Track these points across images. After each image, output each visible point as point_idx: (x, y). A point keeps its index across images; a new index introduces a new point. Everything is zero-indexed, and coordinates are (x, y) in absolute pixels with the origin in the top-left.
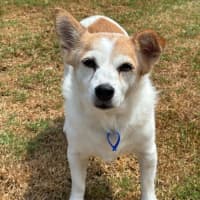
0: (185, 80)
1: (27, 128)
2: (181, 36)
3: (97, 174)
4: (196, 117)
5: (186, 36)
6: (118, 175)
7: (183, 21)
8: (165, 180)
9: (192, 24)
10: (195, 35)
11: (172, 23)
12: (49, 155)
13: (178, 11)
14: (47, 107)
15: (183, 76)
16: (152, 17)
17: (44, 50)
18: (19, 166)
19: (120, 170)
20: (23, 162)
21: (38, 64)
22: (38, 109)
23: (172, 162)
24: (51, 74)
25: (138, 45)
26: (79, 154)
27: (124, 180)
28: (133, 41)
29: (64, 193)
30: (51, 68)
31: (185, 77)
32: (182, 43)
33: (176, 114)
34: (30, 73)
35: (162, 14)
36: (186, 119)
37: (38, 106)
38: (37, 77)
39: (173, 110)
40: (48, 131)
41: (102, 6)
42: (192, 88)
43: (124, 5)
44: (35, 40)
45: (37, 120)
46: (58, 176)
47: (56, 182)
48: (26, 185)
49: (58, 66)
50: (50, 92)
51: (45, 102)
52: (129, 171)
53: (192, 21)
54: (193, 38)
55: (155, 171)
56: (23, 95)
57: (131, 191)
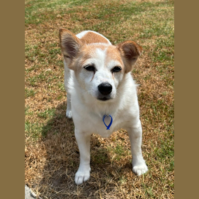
0: (149, 70)
1: (39, 116)
2: (141, 38)
3: (97, 145)
4: (161, 96)
5: (144, 37)
6: (112, 144)
7: (141, 27)
8: (147, 145)
9: (147, 28)
10: (151, 36)
11: (133, 29)
12: (59, 135)
13: (136, 19)
14: (51, 99)
15: (147, 67)
16: (118, 25)
17: (42, 56)
18: (37, 146)
19: (113, 140)
20: (40, 142)
21: (39, 67)
22: (45, 101)
23: (150, 131)
24: (50, 74)
25: (122, 52)
26: (84, 133)
27: (117, 148)
28: (119, 49)
29: (74, 163)
30: (50, 69)
31: (149, 67)
32: (142, 43)
33: (146, 95)
34: (34, 74)
35: (124, 23)
36: (155, 98)
37: (44, 98)
38: (41, 77)
39: (144, 92)
40: (55, 117)
41: (79, 20)
42: (155, 75)
43: (96, 18)
44: (34, 50)
45: (45, 109)
46: (68, 150)
47: (67, 155)
48: (44, 159)
49: (55, 68)
50: (52, 87)
51: (49, 95)
52: (119, 141)
53: (147, 26)
54: (150, 38)
55: (141, 139)
56: (32, 92)
57: (124, 155)
